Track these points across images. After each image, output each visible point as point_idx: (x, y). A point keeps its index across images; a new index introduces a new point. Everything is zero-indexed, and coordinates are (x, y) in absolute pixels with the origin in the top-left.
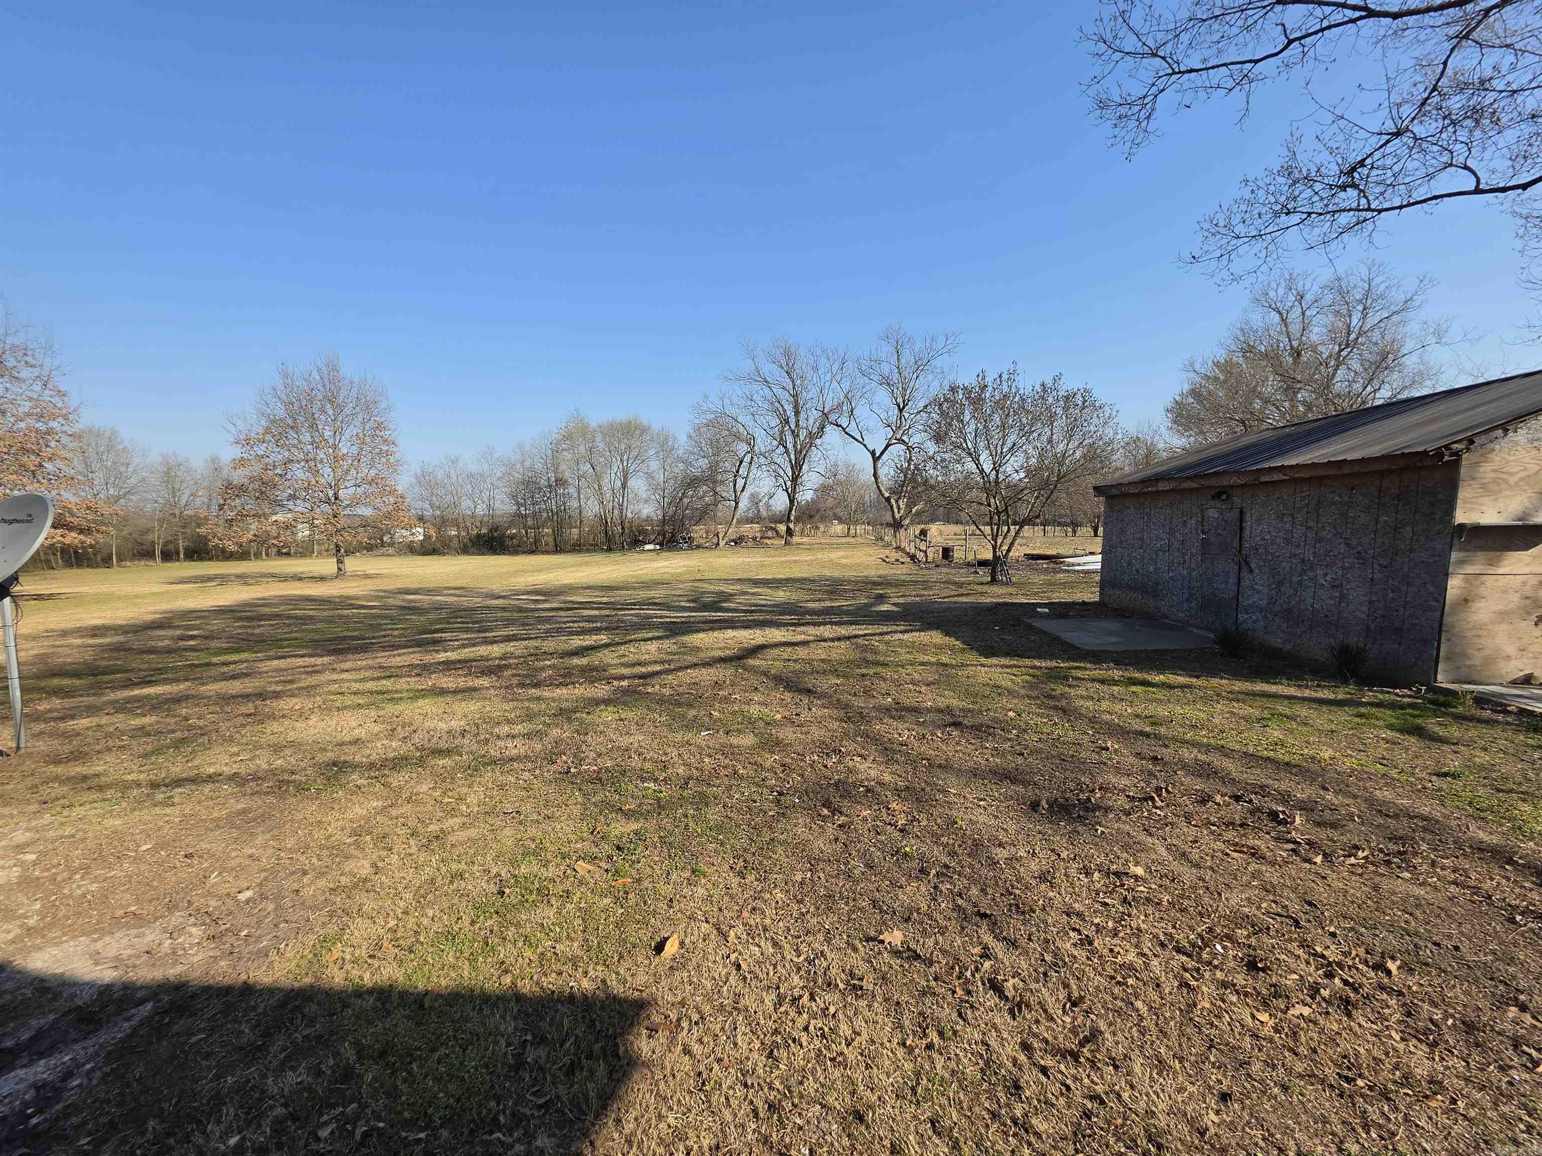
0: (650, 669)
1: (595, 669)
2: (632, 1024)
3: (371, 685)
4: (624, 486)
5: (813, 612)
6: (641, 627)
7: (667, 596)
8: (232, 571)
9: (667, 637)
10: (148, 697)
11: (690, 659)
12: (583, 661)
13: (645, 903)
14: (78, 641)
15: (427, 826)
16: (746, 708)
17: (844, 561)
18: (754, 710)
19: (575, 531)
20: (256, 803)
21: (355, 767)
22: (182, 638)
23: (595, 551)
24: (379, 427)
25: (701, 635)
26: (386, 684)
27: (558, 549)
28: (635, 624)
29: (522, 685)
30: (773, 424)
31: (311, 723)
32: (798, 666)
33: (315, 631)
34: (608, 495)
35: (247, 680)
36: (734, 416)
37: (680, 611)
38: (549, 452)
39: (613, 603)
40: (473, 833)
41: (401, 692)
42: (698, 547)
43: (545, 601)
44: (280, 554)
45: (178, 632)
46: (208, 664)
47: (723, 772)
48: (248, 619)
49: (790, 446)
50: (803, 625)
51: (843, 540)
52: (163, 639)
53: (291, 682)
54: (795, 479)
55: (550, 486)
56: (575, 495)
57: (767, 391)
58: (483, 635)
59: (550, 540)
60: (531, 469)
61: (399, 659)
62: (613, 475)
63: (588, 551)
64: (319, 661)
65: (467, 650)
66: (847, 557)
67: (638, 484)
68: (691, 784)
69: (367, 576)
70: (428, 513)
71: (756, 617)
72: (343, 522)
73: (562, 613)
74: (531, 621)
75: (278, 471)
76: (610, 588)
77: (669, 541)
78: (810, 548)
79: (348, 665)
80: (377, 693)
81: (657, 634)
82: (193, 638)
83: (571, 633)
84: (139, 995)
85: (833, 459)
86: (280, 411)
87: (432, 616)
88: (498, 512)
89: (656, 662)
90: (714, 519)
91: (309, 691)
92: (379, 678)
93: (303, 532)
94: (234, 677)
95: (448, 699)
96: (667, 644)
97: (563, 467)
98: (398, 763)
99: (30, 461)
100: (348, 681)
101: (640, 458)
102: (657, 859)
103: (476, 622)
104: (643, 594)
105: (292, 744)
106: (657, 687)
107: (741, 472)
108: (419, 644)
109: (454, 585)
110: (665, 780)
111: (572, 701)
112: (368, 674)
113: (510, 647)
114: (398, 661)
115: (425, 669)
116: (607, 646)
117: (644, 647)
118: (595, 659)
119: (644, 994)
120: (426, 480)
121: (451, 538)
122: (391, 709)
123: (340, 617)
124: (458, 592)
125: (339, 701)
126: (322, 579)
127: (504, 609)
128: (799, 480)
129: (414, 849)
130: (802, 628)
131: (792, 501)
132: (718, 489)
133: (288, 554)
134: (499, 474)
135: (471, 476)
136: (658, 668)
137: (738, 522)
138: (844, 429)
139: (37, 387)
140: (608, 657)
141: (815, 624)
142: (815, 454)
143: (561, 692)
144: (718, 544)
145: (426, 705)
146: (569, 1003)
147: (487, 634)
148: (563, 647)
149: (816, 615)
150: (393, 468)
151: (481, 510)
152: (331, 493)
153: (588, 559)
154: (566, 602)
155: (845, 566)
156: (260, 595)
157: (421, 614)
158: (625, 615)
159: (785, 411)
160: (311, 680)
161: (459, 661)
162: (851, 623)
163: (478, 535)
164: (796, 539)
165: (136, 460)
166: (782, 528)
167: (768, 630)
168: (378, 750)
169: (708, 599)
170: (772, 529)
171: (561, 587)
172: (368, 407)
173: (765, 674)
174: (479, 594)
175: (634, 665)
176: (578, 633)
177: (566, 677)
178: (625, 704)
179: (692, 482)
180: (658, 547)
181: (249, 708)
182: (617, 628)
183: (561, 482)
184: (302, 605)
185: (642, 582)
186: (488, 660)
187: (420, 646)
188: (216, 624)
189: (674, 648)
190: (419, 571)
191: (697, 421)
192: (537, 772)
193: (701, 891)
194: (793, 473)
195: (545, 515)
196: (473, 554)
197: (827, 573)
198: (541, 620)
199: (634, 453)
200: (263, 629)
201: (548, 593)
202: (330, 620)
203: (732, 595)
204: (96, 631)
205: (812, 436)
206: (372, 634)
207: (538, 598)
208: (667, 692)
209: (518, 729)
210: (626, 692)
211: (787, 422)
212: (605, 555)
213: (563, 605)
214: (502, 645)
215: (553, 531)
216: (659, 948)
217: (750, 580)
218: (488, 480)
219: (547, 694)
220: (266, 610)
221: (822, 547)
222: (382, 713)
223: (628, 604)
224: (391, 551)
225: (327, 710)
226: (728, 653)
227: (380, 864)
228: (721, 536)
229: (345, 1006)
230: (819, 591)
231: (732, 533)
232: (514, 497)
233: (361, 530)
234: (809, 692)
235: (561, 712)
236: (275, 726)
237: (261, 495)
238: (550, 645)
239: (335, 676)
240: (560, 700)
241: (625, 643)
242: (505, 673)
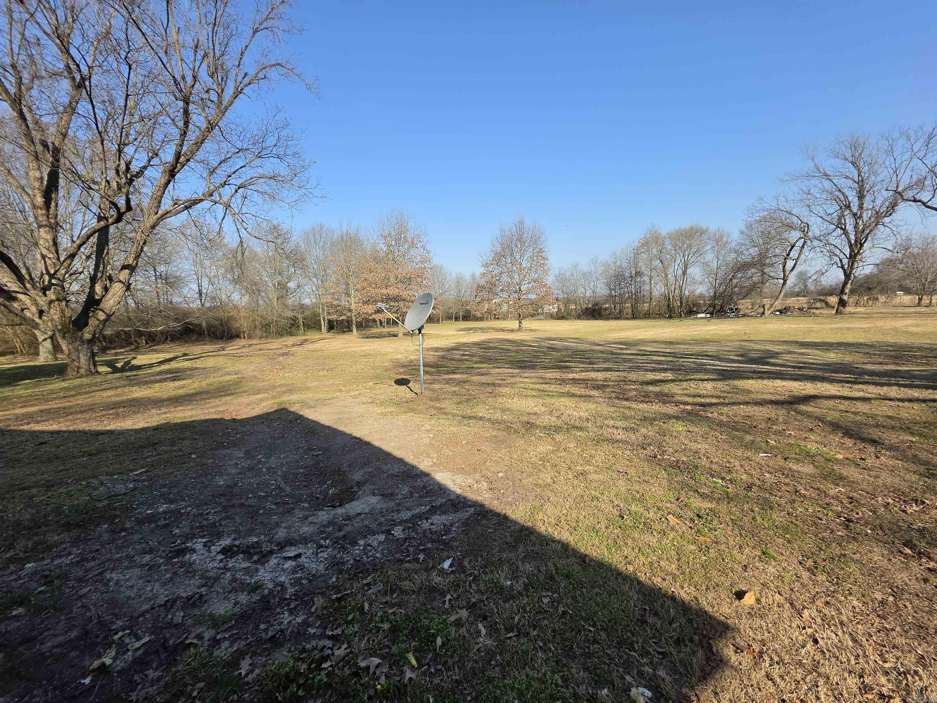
0: (708, 400)
1: (666, 395)
2: (721, 636)
3: (538, 386)
4: (684, 273)
5: (872, 373)
6: (698, 371)
7: (719, 351)
8: (478, 326)
9: (720, 380)
10: (455, 379)
11: (741, 398)
12: (657, 389)
13: (723, 560)
14: (432, 353)
15: (575, 466)
16: (803, 443)
17: (912, 329)
18: (812, 447)
19: (647, 305)
20: (500, 434)
21: (538, 427)
22: (463, 355)
23: (660, 318)
24: (541, 251)
25: (751, 382)
26: (546, 387)
27: (634, 316)
28: (693, 369)
29: (618, 398)
30: (831, 211)
31: (514, 401)
32: (859, 418)
33: (511, 356)
34: (671, 279)
35: (487, 377)
36: (789, 209)
37: (729, 362)
38: (632, 255)
39: (674, 353)
40: (601, 477)
41: (553, 392)
42: (744, 316)
43: (626, 349)
44: (495, 318)
45: (462, 353)
46: (473, 368)
47: (784, 488)
48: (485, 348)
49: (850, 228)
50: (862, 383)
51: (912, 310)
52: (457, 355)
53: (504, 380)
54: (853, 257)
55: (631, 277)
56: (648, 281)
57: (827, 184)
58: (591, 366)
59: (629, 311)
60: (620, 267)
61: (549, 374)
62: (676, 267)
63: (654, 318)
64: (514, 371)
65: (584, 374)
66: (917, 325)
67: (695, 271)
68: (754, 489)
69: (531, 330)
70: (561, 296)
71: (805, 372)
72: (523, 302)
73: (639, 357)
74: (620, 360)
75: (498, 278)
76: (671, 343)
77: (718, 311)
78: (867, 317)
79: (526, 375)
80: (543, 391)
81: (711, 377)
82: (467, 355)
83: (646, 370)
84: (469, 503)
85: (904, 234)
86: (499, 249)
87: (564, 353)
88: (597, 295)
89: (712, 396)
90: (761, 294)
91: (512, 385)
92: (541, 383)
93: (505, 308)
94: (482, 375)
95: (577, 399)
96: (720, 385)
97: (641, 264)
98: (558, 429)
99: (419, 280)
100: (528, 383)
101: (699, 252)
102: (730, 533)
103: (588, 359)
104: (697, 349)
105: (508, 409)
106: (716, 414)
107: (791, 255)
108: (559, 368)
109: (573, 336)
110: (730, 480)
111: (652, 413)
112: (536, 380)
113: (608, 375)
114: (549, 375)
115: (563, 382)
116: (673, 381)
117: (702, 385)
118: (665, 388)
119: (729, 621)
120: (561, 279)
121: (571, 310)
122: (548, 400)
123: (521, 350)
124: (575, 340)
125: (525, 392)
126: (512, 331)
127: (602, 352)
128: (859, 257)
129: (570, 476)
130: (861, 386)
131: (847, 276)
132: (766, 270)
133: (498, 318)
134: (601, 272)
135: (584, 274)
136: (714, 401)
137: (786, 296)
138: (924, 204)
139: (422, 251)
140: (674, 388)
141: (876, 384)
142: (881, 232)
143: (642, 406)
144: (763, 313)
145: (565, 401)
146: (671, 599)
147: (594, 366)
148: (641, 378)
149: (877, 376)
150: (546, 272)
151: (589, 294)
152: (518, 287)
153: (655, 323)
154: (641, 350)
155: (912, 334)
156: (488, 338)
157: (557, 352)
158: (684, 362)
159: (846, 197)
160: (512, 380)
161: (580, 380)
162: (927, 387)
163: (587, 309)
164: (848, 309)
165: (448, 277)
166: (833, 300)
167: (819, 385)
168: (547, 420)
169: (754, 355)
170: (821, 300)
171: (636, 341)
172: (536, 240)
173: (819, 419)
174: (588, 343)
175: (694, 396)
176: (651, 371)
177: (646, 398)
178: (692, 421)
179: (744, 267)
180: (709, 316)
181: (489, 389)
182: (679, 370)
183: (639, 274)
184: (505, 343)
185: (696, 340)
186: (596, 381)
187: (559, 369)
188: (474, 350)
189: (726, 388)
190: (556, 328)
191: (750, 219)
192: (635, 452)
193: (771, 570)
194: (852, 250)
195: (627, 295)
196: (583, 319)
197: (890, 339)
198: (626, 360)
199: (694, 249)
200: (491, 353)
201: (628, 344)
202: (516, 352)
203: (778, 353)
204: (436, 349)
205: (878, 217)
206: (535, 360)
207: (622, 346)
208: (724, 419)
209: (619, 424)
210: (689, 413)
211: (848, 207)
212: (669, 320)
213: (639, 352)
214: (604, 373)
215: (632, 305)
216: (740, 595)
217: (796, 342)
218: (594, 276)
219: (634, 406)
220: (491, 345)
221: (884, 316)
222: (544, 401)
223: (687, 355)
224: (542, 317)
225: (521, 396)
226: (778, 397)
227: (555, 479)
228: (766, 307)
229: (547, 544)
230: (880, 355)
231: (778, 304)
232: (608, 285)
233: (529, 306)
234: (873, 442)
235: (645, 419)
236: (500, 400)
237: (490, 290)
238: (633, 376)
239: (522, 380)
240: (643, 411)
241: (687, 380)
242: (607, 390)
